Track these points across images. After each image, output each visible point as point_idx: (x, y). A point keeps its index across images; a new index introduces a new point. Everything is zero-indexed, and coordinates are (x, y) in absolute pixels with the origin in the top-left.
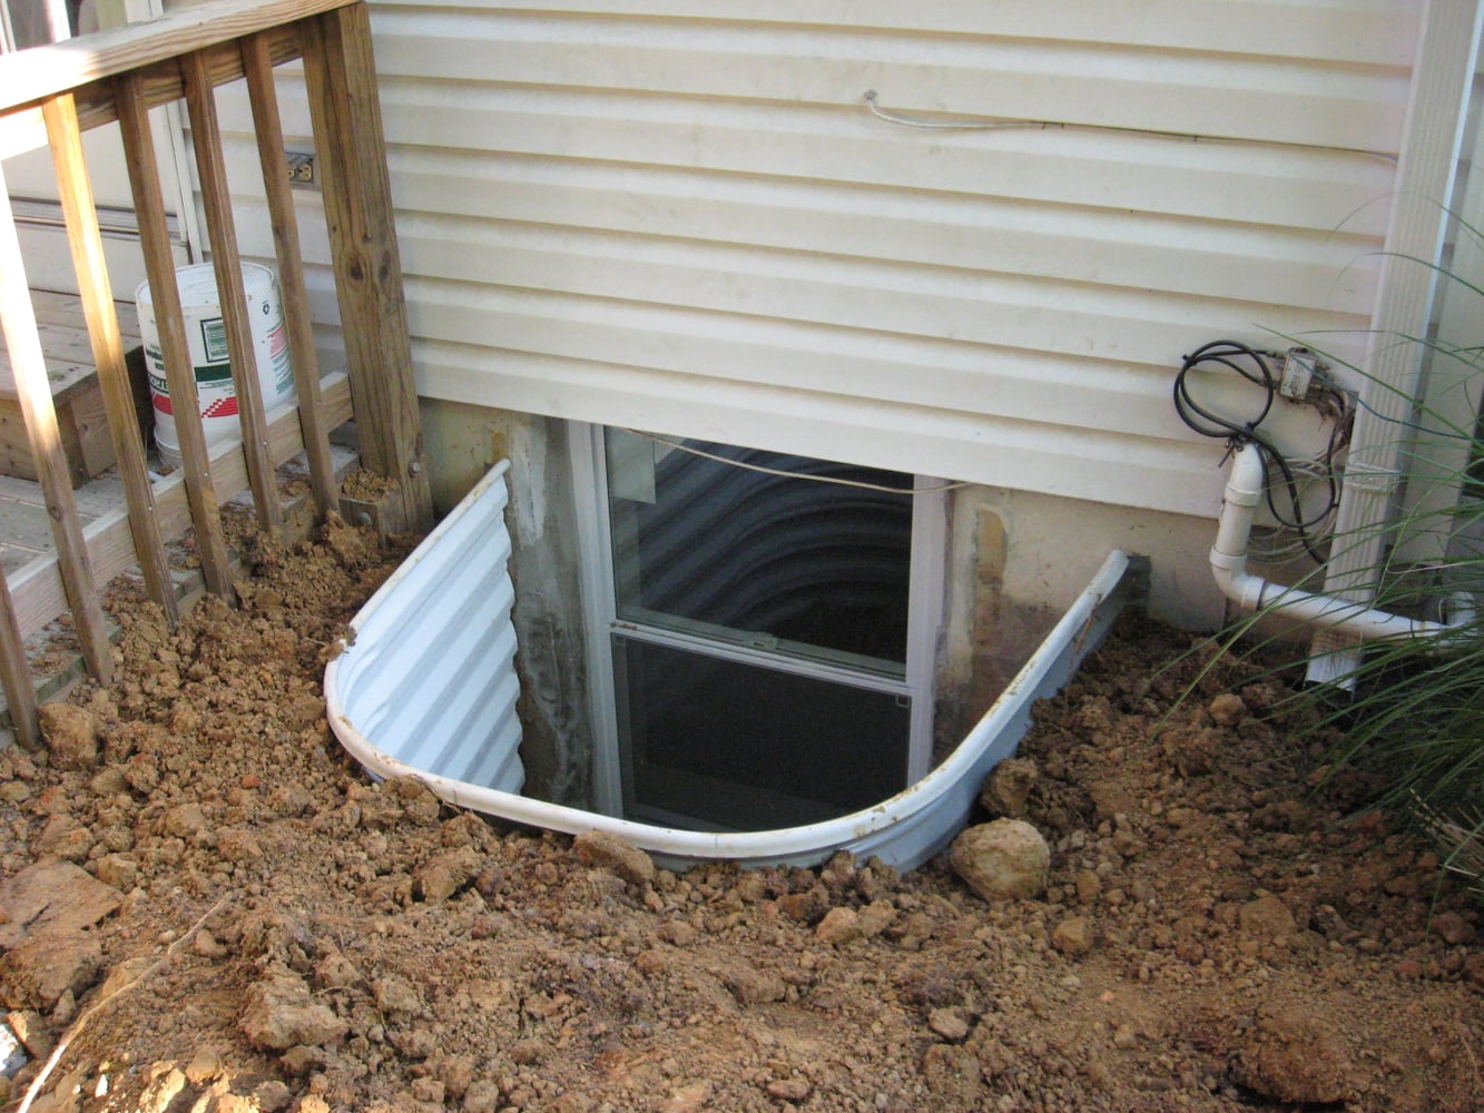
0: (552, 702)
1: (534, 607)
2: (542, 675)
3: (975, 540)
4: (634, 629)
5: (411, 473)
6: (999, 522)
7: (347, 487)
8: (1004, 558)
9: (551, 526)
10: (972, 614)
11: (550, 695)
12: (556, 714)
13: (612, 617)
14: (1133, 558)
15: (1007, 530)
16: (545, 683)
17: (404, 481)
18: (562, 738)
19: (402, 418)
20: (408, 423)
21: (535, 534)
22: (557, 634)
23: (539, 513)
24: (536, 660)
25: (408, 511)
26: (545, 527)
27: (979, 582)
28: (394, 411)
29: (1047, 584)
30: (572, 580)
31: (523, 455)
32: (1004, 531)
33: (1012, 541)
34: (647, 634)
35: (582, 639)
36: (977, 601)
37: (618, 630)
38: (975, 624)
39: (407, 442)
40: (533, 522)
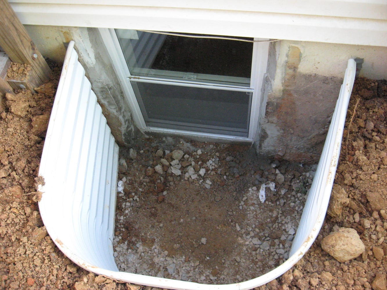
0: (114, 109)
1: (100, 85)
2: (108, 102)
3: (287, 56)
4: (139, 78)
5: (33, 59)
6: (299, 50)
7: (9, 75)
8: (300, 60)
9: (98, 57)
10: (284, 79)
11: (113, 107)
12: (117, 112)
13: (129, 75)
14: (356, 60)
15: (302, 52)
16: (110, 104)
17: (32, 64)
18: (121, 117)
19: (21, 41)
20: (25, 41)
21: (92, 63)
22: (110, 89)
23: (92, 55)
24: (105, 98)
25: (38, 72)
26: (96, 58)
27: (288, 69)
28: (17, 41)
29: (317, 68)
30: (111, 70)
31: (79, 38)
32: (300, 52)
33: (303, 56)
34: (144, 80)
35: (119, 84)
36: (286, 74)
37: (132, 79)
38: (285, 81)
39: (27, 49)
40: (91, 59)
